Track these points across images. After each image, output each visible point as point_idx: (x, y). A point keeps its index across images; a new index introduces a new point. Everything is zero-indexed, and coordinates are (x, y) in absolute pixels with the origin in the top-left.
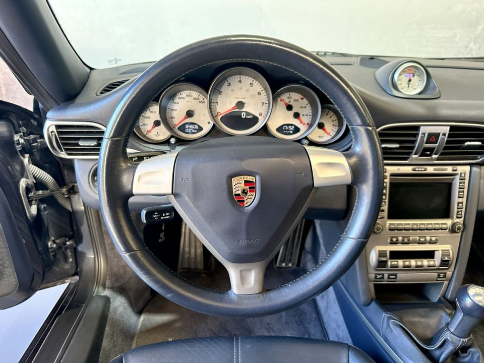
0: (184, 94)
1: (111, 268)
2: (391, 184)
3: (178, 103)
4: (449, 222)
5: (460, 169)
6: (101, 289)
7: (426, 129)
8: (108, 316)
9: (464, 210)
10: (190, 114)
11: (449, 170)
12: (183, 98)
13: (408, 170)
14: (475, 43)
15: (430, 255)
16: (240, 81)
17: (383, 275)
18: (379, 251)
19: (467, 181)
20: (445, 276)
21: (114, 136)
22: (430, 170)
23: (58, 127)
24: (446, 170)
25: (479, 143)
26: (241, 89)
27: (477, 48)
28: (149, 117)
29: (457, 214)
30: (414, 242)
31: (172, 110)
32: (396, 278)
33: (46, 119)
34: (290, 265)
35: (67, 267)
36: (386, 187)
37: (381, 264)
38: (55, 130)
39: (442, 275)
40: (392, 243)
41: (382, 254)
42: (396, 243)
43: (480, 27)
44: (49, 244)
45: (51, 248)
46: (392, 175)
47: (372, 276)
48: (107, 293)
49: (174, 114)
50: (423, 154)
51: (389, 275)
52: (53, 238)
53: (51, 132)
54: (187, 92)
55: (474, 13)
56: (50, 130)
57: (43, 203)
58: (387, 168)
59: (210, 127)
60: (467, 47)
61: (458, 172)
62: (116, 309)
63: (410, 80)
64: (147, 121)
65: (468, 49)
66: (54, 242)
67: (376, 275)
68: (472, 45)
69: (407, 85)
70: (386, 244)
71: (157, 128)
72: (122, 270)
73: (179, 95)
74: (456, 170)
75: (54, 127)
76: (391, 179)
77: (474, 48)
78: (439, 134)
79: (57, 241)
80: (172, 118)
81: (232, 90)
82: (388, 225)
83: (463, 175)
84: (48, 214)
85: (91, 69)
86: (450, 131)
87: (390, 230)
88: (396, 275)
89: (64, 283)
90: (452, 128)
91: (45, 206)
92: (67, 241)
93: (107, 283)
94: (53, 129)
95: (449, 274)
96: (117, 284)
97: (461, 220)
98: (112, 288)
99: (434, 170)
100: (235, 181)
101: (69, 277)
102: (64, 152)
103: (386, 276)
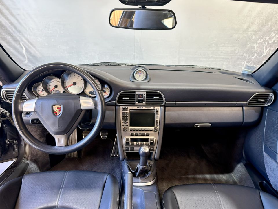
0: (54, 80)
1: (31, 152)
2: (130, 113)
3: (52, 83)
4: (153, 128)
5: (156, 108)
6: (26, 160)
7: (137, 93)
8: (26, 170)
9: (159, 123)
10: (56, 87)
11: (152, 108)
12: (54, 81)
13: (136, 108)
14: (246, 54)
15: (147, 140)
16: (75, 75)
17: (129, 148)
18: (126, 138)
19: (159, 112)
20: (153, 149)
21: (17, 93)
22: (144, 108)
23: (6, 91)
24: (151, 108)
25: (159, 98)
26: (75, 78)
27: (247, 56)
28: (40, 88)
29: (156, 125)
30: (140, 135)
31: (50, 85)
32: (134, 149)
33: (2, 88)
34: (117, 155)
35: (14, 153)
36: (128, 114)
37: (127, 143)
38: (5, 92)
39: (152, 149)
40: (131, 135)
41: (127, 139)
42: (133, 135)
43: (248, 46)
44: (6, 141)
45: (7, 143)
46: (130, 110)
47: (125, 149)
48: (28, 162)
49: (50, 87)
50: (139, 102)
51: (131, 148)
52: (8, 139)
53: (4, 93)
54: (55, 79)
55: (244, 39)
56: (3, 92)
57: (5, 124)
58: (129, 107)
59: (63, 91)
60: (242, 56)
61: (155, 109)
62: (31, 168)
63: (140, 75)
64: (39, 89)
65: (243, 57)
66: (8, 141)
67: (126, 148)
68: (245, 54)
69: (139, 77)
70: (129, 136)
71: (43, 92)
72: (36, 153)
73: (52, 80)
74: (154, 108)
75: (5, 91)
76: (130, 111)
77: (246, 56)
78: (142, 94)
79: (10, 141)
80: (49, 88)
81: (72, 78)
82: (129, 129)
83: (157, 110)
84: (7, 129)
85: (25, 70)
86: (146, 93)
87: (130, 130)
88: (133, 148)
89: (12, 160)
90: (147, 92)
91: (6, 125)
92: (14, 141)
93: (29, 158)
94: (4, 92)
95: (155, 149)
96: (33, 159)
97: (158, 127)
98: (31, 160)
99: (146, 108)
100: (54, 107)
101: (15, 158)
102: (9, 100)
103: (130, 148)
